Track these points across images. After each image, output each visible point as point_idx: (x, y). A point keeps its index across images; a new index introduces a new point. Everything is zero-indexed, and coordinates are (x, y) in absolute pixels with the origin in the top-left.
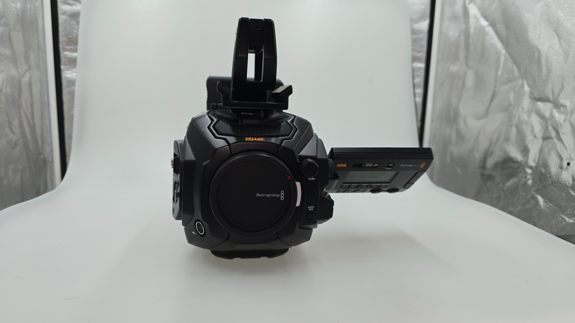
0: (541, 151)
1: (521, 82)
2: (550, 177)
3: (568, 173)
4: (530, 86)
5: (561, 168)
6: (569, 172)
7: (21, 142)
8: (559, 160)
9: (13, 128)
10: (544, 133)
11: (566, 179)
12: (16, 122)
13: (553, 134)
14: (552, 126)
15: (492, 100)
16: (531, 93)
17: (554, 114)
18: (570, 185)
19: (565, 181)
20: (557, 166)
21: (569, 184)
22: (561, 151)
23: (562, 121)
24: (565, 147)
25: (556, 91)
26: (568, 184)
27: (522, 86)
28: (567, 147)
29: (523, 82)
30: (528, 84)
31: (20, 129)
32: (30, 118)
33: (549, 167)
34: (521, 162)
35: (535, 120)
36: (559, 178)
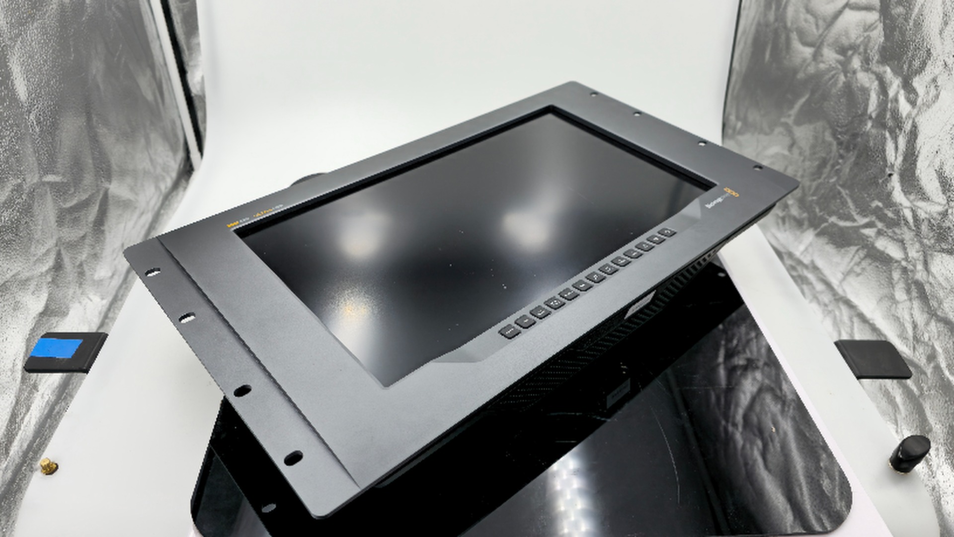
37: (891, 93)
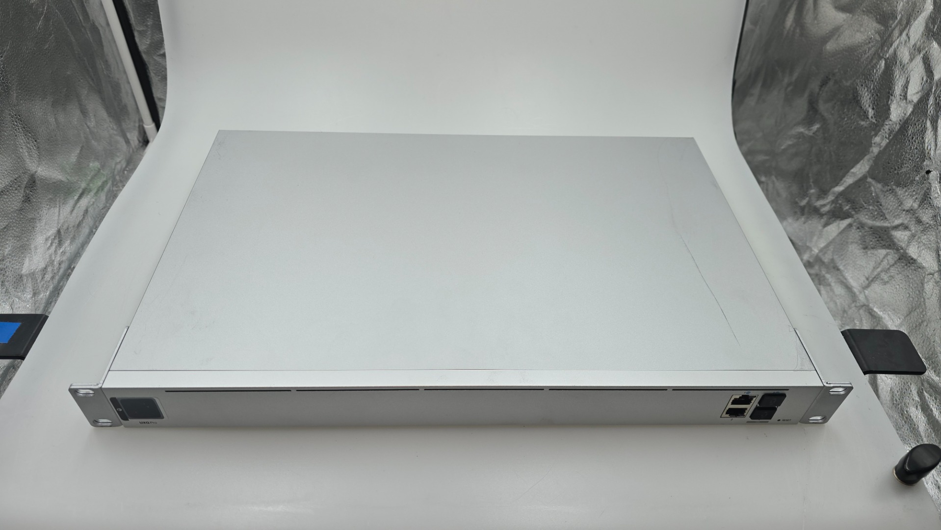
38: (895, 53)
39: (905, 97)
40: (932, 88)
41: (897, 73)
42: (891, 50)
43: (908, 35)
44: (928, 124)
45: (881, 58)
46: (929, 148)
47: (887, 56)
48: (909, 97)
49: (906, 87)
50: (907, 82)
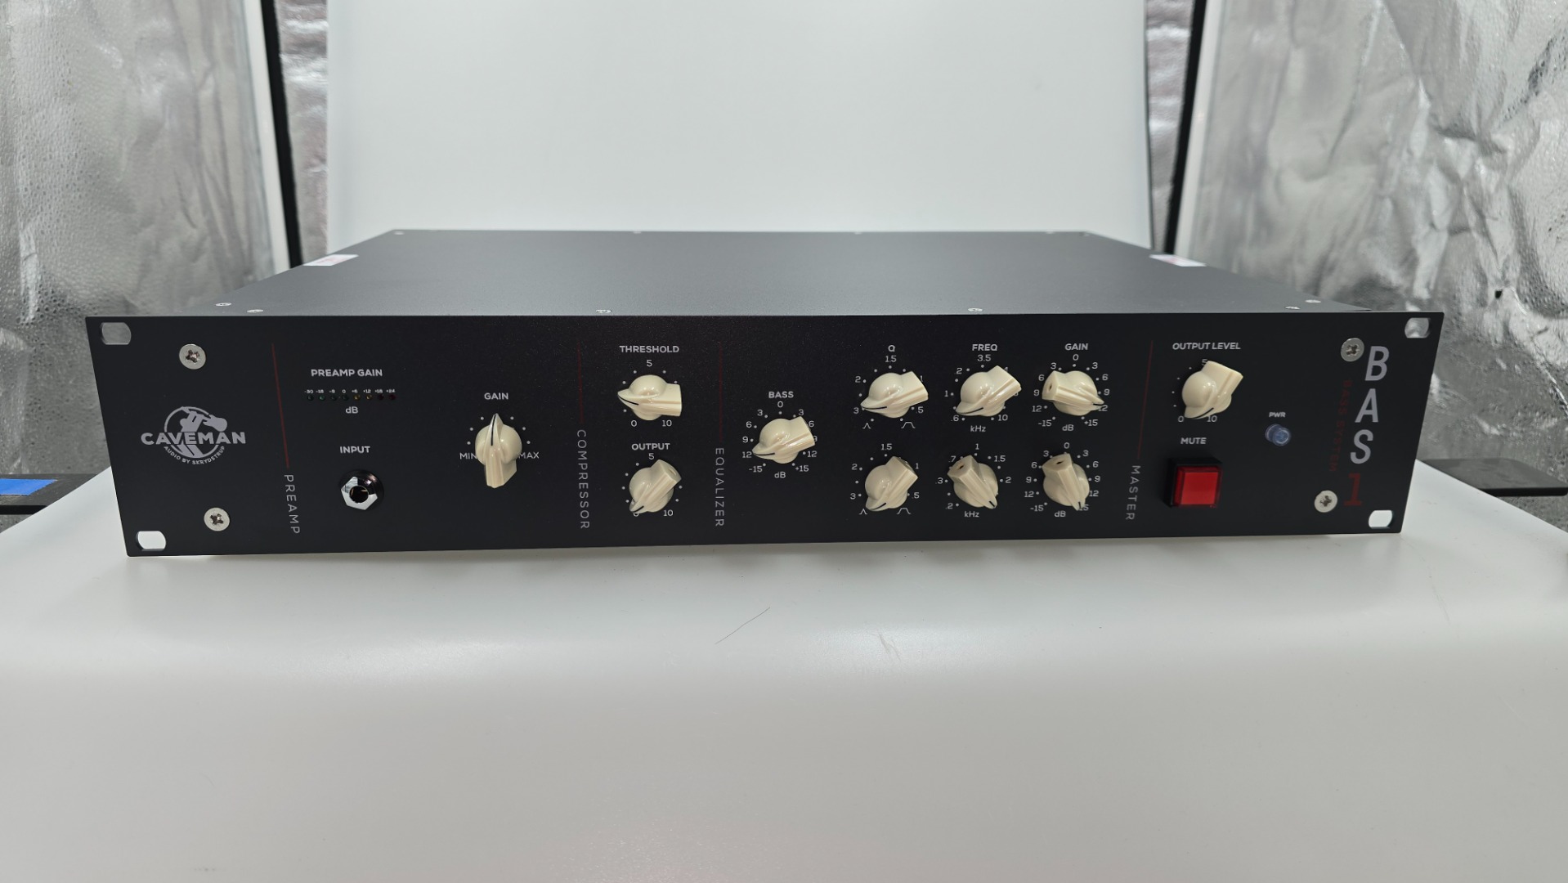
0: (1443, 262)
1: (1412, 85)
2: (1458, 327)
3: (1497, 317)
4: (1430, 97)
5: (1482, 302)
6: (1499, 312)
7: (207, 244)
8: (1478, 285)
9: (191, 211)
10: (1454, 216)
11: (1490, 332)
12: (195, 198)
13: (1472, 220)
14: (1471, 198)
15: (1343, 131)
16: (1433, 115)
17: (1477, 168)
18: (1498, 346)
19: (1489, 335)
20: (1475, 299)
21: (1496, 342)
22: (1485, 264)
23: (1492, 189)
24: (1495, 252)
25: (1487, 110)
26: (1493, 344)
27: (1414, 96)
28: (1499, 253)
29: (1417, 84)
30: (1427, 92)
31: (204, 213)
32: (222, 187)
33: (1456, 302)
34: (1397, 288)
35: (1436, 187)
36: (1475, 328)
37: (1463, 171)
38: (1400, 182)
39: (1432, 225)
40: (1461, 192)
41: (1411, 203)
42: (1394, 181)
43: (1410, 152)
44: (1475, 235)
45: (1382, 198)
46: (1487, 262)
47: (1392, 189)
48: (1437, 223)
49: (1428, 214)
50: (1428, 205)
